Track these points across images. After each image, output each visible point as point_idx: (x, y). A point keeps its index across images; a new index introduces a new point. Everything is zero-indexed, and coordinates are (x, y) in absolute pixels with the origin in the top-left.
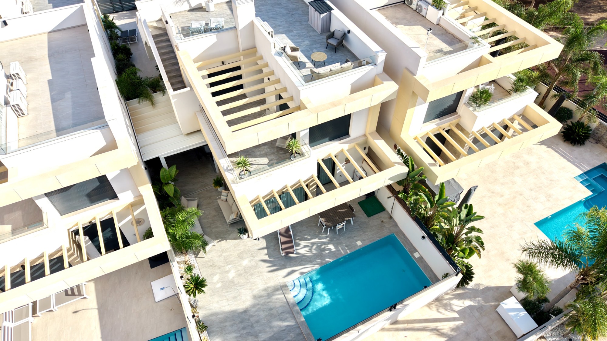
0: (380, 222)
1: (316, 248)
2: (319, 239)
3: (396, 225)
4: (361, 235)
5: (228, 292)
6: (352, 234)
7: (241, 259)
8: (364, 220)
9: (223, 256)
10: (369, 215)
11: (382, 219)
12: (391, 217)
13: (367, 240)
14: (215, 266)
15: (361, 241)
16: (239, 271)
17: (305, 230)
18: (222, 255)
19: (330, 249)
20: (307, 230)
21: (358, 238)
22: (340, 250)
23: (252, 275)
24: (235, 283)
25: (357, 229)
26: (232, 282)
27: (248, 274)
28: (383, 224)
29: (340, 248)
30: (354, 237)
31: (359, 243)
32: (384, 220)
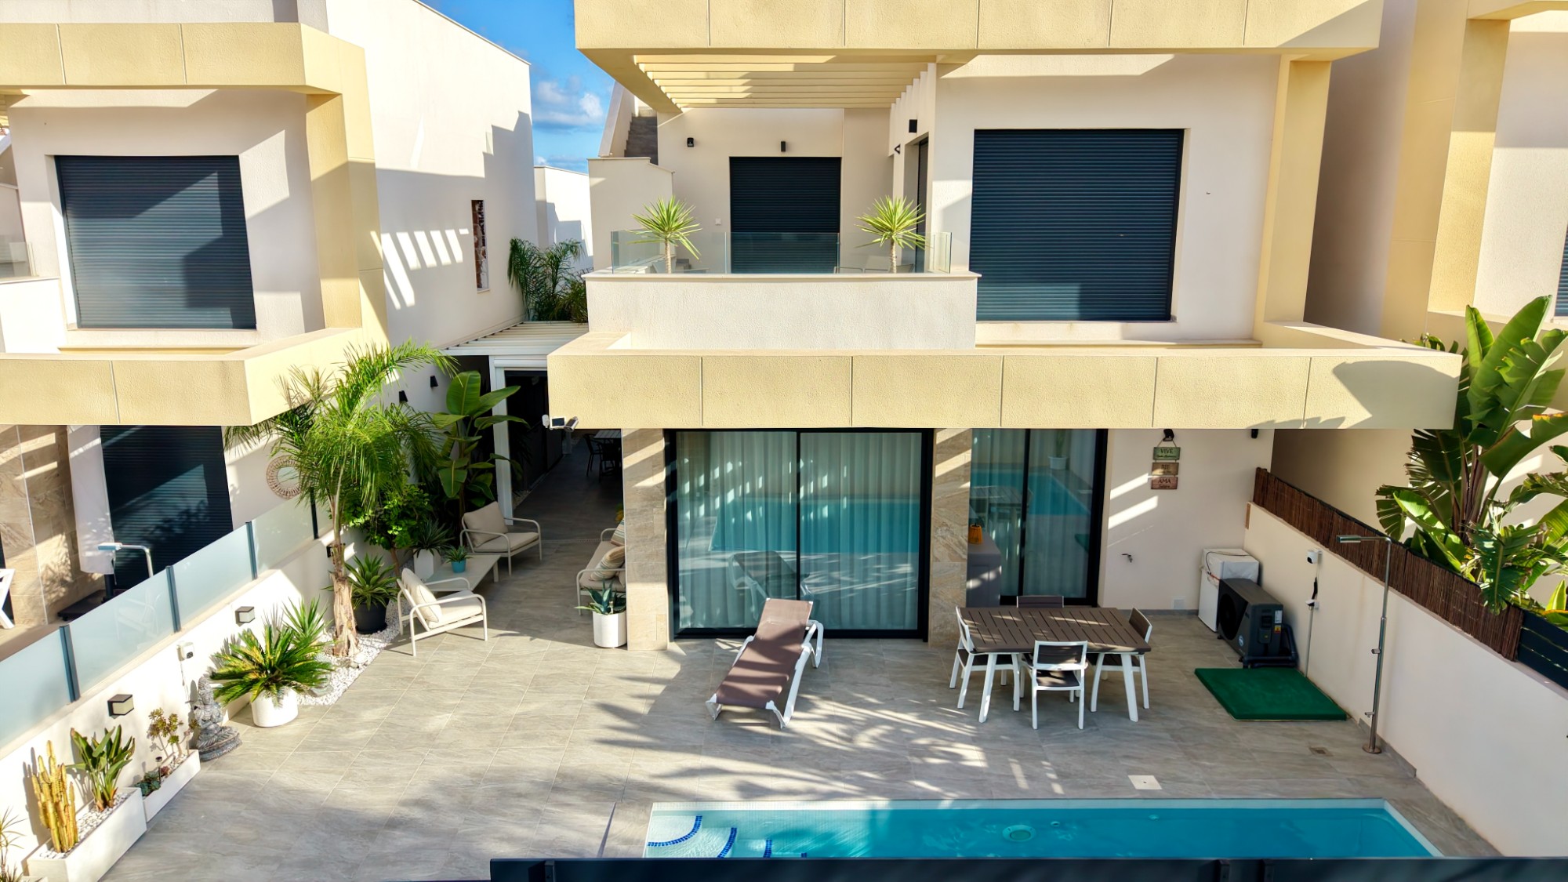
0: (1308, 752)
1: (883, 735)
2: (920, 718)
3: (1408, 775)
4: (1168, 759)
5: (378, 756)
6: (1116, 746)
7: (535, 689)
8: (1205, 723)
9: (479, 668)
10: (1242, 712)
11: (1321, 745)
12: (1377, 746)
13: (1202, 784)
14: (423, 683)
15: (1160, 780)
16: (491, 715)
17: (879, 685)
18: (477, 665)
19: (958, 757)
20: (887, 686)
21: (1146, 767)
22: (1013, 777)
23: (526, 737)
24: (437, 742)
25: (1151, 737)
26: (431, 737)
27: (515, 733)
28: (1319, 757)
29: (1017, 770)
30: (1127, 757)
31: (1144, 782)
32: (1330, 749)
